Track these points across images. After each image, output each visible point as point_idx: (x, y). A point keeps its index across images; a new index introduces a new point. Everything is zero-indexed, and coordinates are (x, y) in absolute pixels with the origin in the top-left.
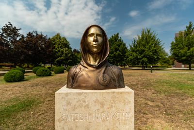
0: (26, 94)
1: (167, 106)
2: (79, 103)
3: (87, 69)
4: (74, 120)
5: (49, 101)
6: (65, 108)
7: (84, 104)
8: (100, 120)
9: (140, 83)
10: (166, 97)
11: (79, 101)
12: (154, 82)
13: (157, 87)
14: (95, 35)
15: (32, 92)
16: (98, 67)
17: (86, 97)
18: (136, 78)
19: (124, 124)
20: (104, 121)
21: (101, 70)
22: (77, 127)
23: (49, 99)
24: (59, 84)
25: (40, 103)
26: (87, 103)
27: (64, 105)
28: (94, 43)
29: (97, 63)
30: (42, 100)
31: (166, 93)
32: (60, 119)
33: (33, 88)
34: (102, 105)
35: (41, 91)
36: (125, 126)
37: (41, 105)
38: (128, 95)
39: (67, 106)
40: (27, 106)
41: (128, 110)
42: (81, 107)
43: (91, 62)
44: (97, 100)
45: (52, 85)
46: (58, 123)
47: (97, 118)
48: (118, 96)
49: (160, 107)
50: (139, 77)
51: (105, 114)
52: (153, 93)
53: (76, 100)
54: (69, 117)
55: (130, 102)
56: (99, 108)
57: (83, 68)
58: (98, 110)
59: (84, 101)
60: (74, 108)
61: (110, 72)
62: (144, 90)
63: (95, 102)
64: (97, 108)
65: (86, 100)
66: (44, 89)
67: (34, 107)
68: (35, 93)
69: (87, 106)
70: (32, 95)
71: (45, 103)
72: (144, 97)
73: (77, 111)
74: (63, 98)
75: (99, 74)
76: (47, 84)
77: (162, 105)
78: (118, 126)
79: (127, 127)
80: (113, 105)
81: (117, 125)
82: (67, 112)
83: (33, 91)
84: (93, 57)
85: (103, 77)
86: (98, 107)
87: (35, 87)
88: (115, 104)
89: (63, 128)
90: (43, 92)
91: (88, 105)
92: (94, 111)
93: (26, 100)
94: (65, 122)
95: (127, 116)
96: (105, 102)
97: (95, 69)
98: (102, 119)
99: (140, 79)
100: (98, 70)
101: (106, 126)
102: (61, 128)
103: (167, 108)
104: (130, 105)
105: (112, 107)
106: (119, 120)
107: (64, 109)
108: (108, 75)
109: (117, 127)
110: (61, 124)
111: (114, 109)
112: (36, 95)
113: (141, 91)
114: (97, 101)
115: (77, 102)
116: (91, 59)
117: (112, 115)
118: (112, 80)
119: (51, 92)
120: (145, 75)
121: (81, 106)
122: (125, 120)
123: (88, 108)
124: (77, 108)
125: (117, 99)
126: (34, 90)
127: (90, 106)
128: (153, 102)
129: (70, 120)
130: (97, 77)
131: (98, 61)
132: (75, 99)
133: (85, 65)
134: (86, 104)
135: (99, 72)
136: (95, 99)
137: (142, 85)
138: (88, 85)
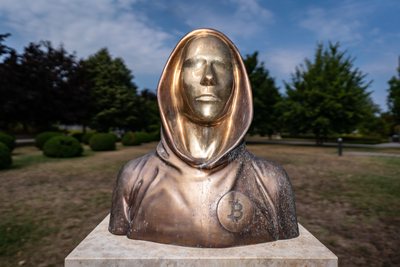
0: (12, 206)
1: (389, 251)
3: (177, 175)
5: (71, 228)
9: (312, 183)
10: (382, 225)
12: (347, 181)
13: (358, 195)
14: (208, 63)
15: (29, 202)
16: (214, 170)
18: (301, 168)
21: (224, 178)
23: (71, 222)
24: (102, 181)
25: (48, 235)
30: (53, 225)
31: (383, 214)
33: (31, 190)
35: (53, 200)
37: (47, 239)
40: (11, 241)
43: (192, 149)
45: (82, 184)
49: (370, 254)
50: (309, 166)
52: (349, 213)
57: (164, 168)
61: (254, 186)
62: (325, 202)
66: (61, 192)
67: (28, 245)
68: (36, 203)
70: (27, 209)
71: (59, 235)
72: (323, 222)
75: (216, 191)
76: (70, 178)
77: (374, 250)
83: (31, 199)
85: (232, 201)
87: (38, 187)
90: (58, 201)
93: (9, 224)
97: (204, 174)
99: (312, 172)
103: (390, 256)
112: (38, 210)
113: (316, 206)
118: (259, 212)
119: (77, 202)
120: (323, 162)
126: (35, 195)
128: (351, 238)
130: (212, 204)
135: (219, 184)
137: (317, 188)
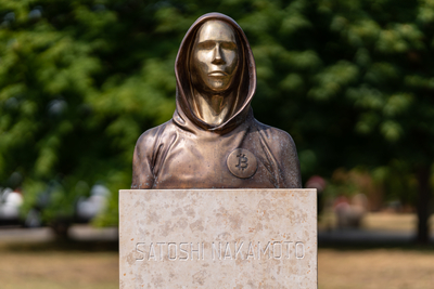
2: (179, 216)
3: (193, 137)
4: (166, 258)
6: (143, 227)
7: (191, 220)
8: (229, 261)
11: (179, 211)
14: (217, 47)
16: (224, 131)
17: (194, 201)
19: (291, 271)
20: (239, 262)
21: (233, 139)
22: (172, 275)
26: (197, 217)
27: (142, 222)
28: (215, 68)
29: (220, 121)
32: (131, 255)
34: (236, 222)
36: (292, 275)
38: (301, 198)
39: (149, 223)
41: (300, 236)
42: (183, 227)
43: (205, 115)
44: (222, 209)
46: (127, 265)
47: (223, 255)
48: (274, 201)
51: (243, 246)
53: (170, 210)
54: (153, 250)
55: (306, 215)
56: (228, 229)
57: (181, 133)
58: (225, 234)
59: (191, 213)
60: (167, 230)
61: (259, 145)
63: (218, 215)
64: (223, 231)
65: (196, 210)
69: (199, 225)
73: (172, 236)
74: (138, 203)
75: (226, 148)
78: (276, 276)
79: (299, 279)
80: (264, 222)
81: (274, 273)
82: (148, 238)
84: (210, 103)
85: (239, 155)
86: (225, 227)
88: (268, 219)
89: (140, 276)
91: (200, 222)
92: (215, 237)
94: (145, 263)
95: (298, 250)
96: (241, 215)
97: (215, 135)
98: (234, 257)
100: (224, 140)
101: (245, 274)
102: (134, 276)
104: (304, 224)
105: (260, 227)
106: (278, 262)
107: (140, 230)
108: (252, 151)
109: (273, 279)
110: (135, 268)
111: (264, 233)
114: (222, 213)
115: (174, 214)
116: (205, 107)
117: (261, 246)
118: (262, 165)
121: (182, 224)
122: (293, 262)
123: (201, 228)
124: (172, 229)
125: (273, 209)
127: (205, 224)
129: (155, 258)
130: (223, 157)
131: (223, 114)
132: (167, 206)
133: (187, 124)
134: (196, 219)
135: (228, 143)
136: (217, 207)
138: (198, 176)
